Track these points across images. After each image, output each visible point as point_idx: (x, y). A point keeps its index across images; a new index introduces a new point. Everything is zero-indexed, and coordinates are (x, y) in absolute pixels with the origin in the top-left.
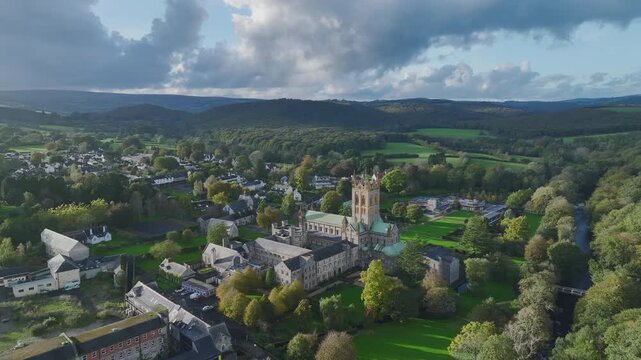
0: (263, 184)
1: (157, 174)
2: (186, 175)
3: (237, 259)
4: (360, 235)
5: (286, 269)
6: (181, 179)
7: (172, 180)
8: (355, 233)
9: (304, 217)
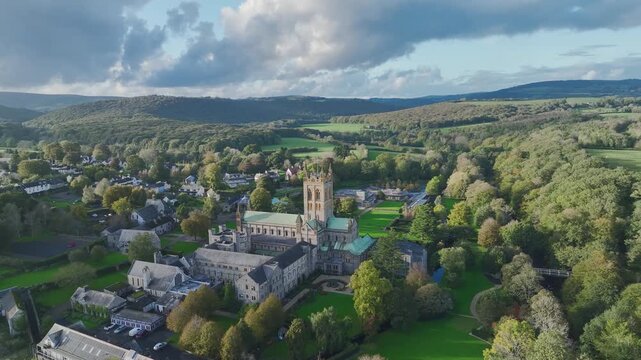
0: (167, 186)
1: (24, 182)
2: (65, 180)
3: (178, 277)
4: (318, 233)
5: (252, 283)
6: (59, 185)
7: (49, 187)
8: (312, 232)
9: (243, 220)
